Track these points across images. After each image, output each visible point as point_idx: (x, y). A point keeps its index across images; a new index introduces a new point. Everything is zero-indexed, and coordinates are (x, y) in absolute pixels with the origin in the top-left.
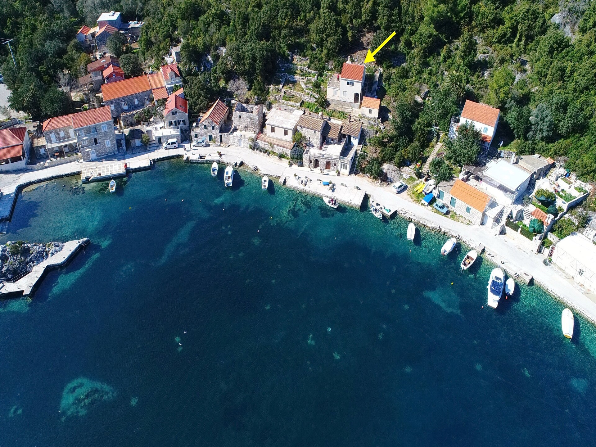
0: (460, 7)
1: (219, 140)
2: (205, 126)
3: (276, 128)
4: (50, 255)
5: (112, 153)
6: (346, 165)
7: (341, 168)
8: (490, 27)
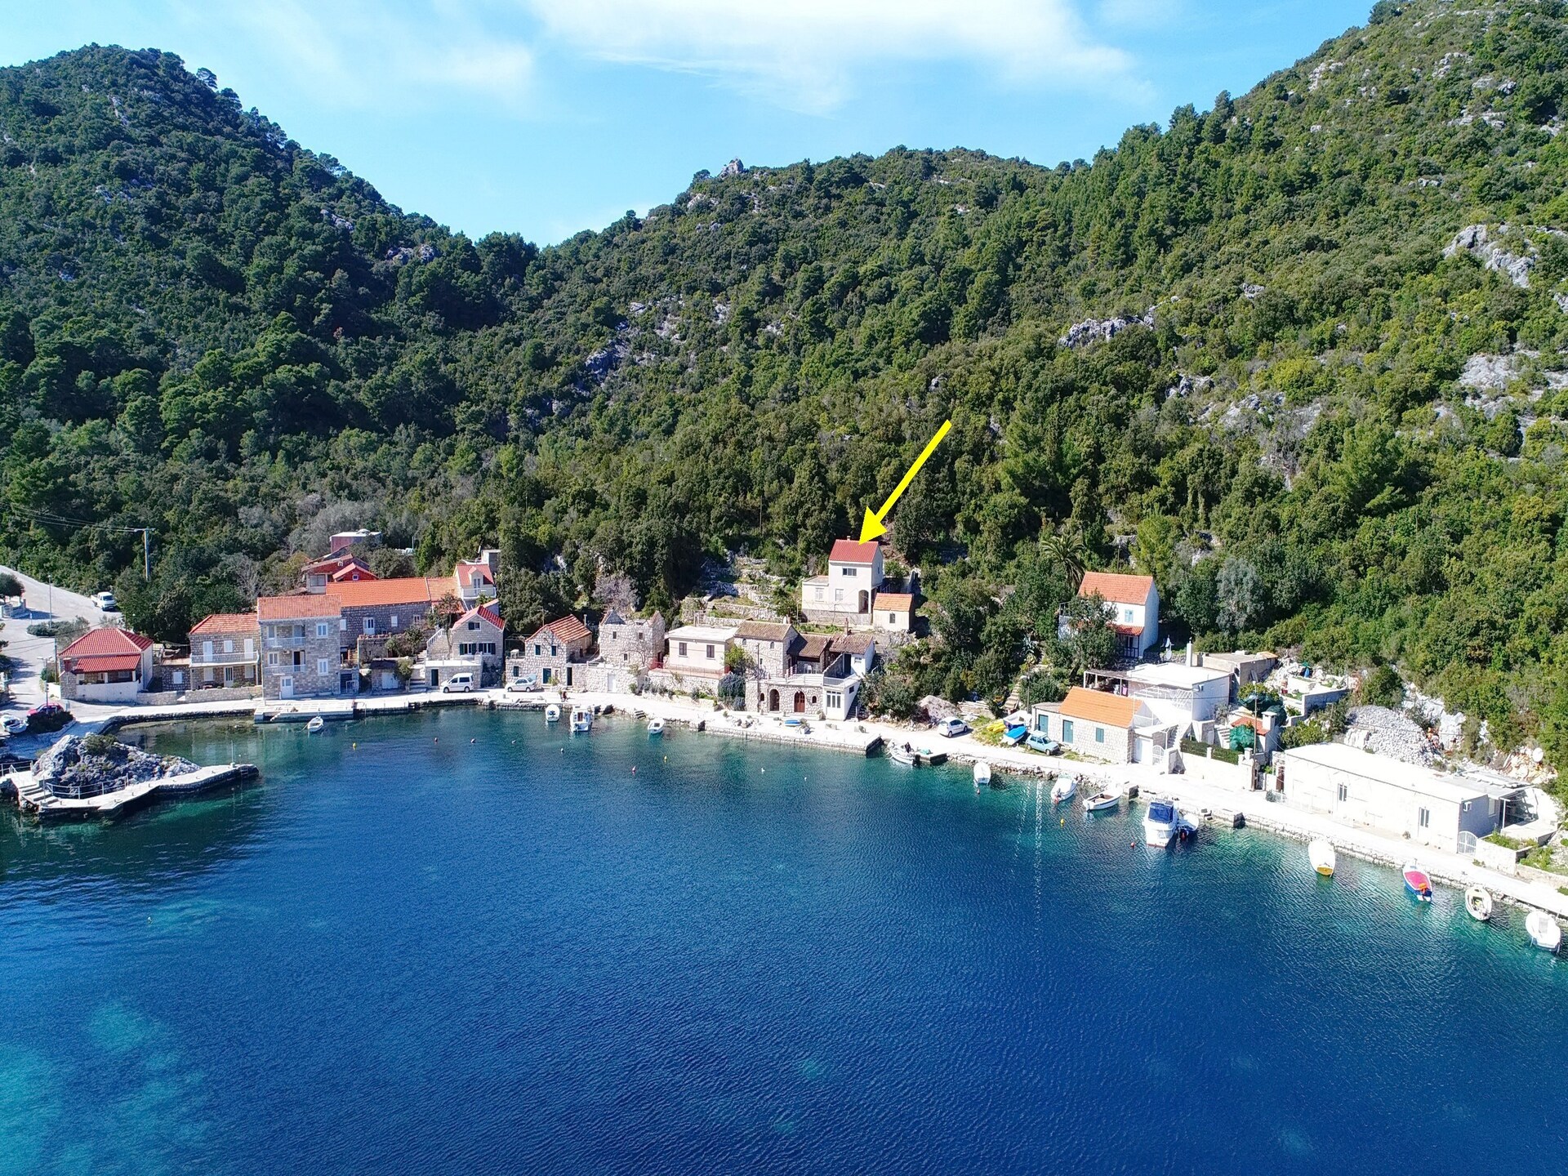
0: (1069, 457)
1: (565, 679)
2: (538, 647)
3: (690, 645)
4: (168, 774)
5: (327, 690)
6: (839, 702)
7: (829, 705)
8: (1134, 490)
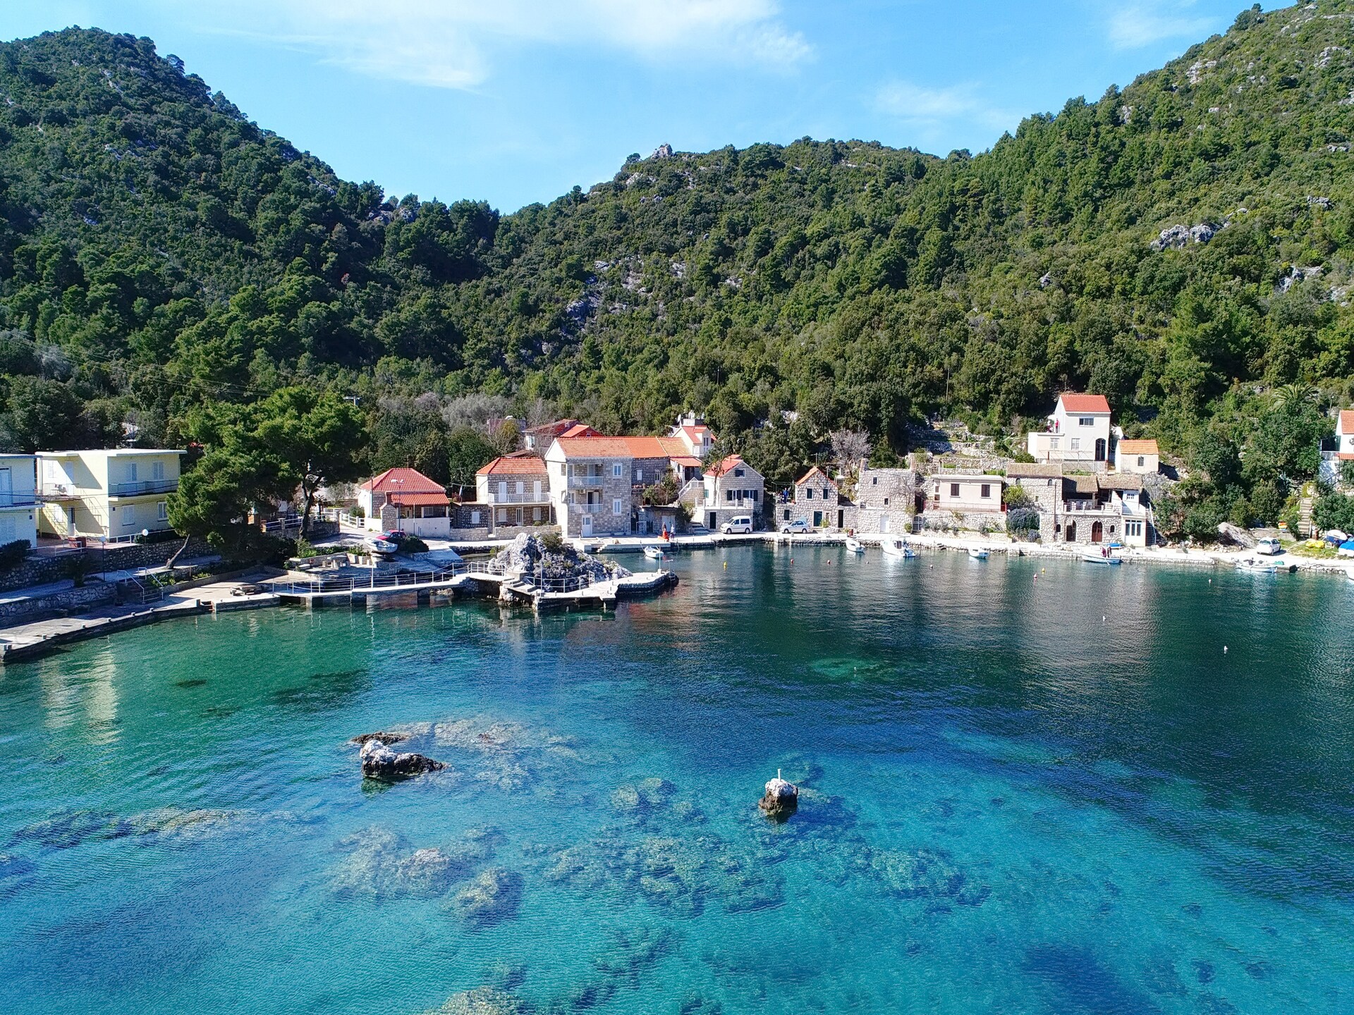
1: (836, 521)
2: (810, 491)
3: (962, 487)
5: (620, 530)
6: (1139, 526)
7: (1127, 533)
